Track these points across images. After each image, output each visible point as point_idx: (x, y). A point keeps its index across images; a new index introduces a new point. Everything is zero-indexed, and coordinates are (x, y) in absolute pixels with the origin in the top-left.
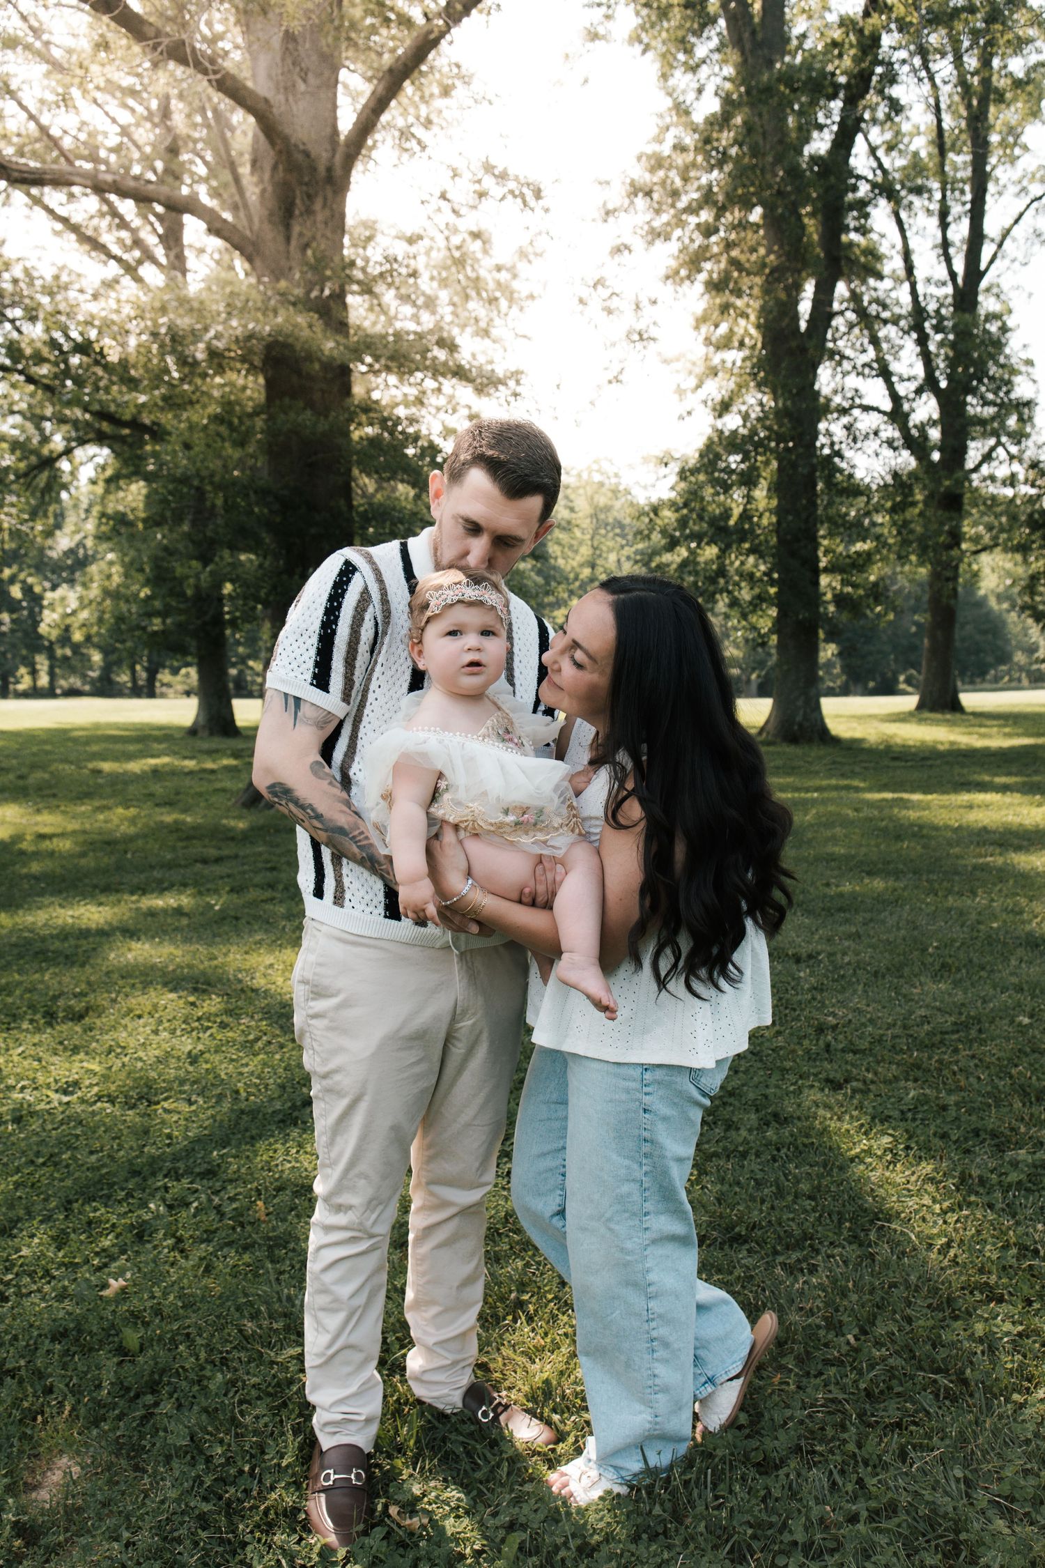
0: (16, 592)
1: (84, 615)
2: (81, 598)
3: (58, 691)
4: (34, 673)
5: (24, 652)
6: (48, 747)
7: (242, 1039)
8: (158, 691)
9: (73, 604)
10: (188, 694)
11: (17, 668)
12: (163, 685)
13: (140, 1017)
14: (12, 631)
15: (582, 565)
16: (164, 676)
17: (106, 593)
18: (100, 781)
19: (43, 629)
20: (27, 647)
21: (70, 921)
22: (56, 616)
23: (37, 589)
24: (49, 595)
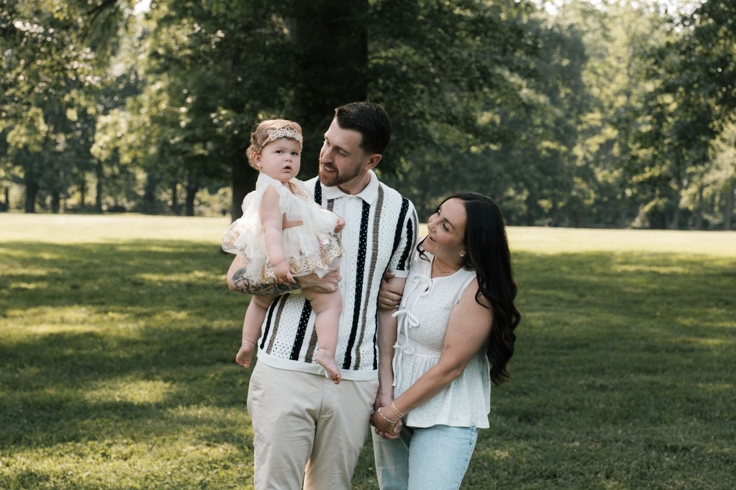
0: (72, 114)
1: (131, 138)
2: (130, 124)
3: (104, 208)
4: (83, 190)
5: (75, 170)
6: (96, 261)
7: (239, 476)
8: (196, 209)
9: (123, 126)
10: (224, 212)
11: (68, 185)
12: (201, 203)
13: (168, 460)
14: (66, 150)
15: (617, 94)
16: (203, 195)
17: (154, 119)
18: (141, 292)
19: (95, 150)
20: (78, 165)
21: (118, 399)
22: (107, 138)
23: (91, 111)
24: (102, 120)
